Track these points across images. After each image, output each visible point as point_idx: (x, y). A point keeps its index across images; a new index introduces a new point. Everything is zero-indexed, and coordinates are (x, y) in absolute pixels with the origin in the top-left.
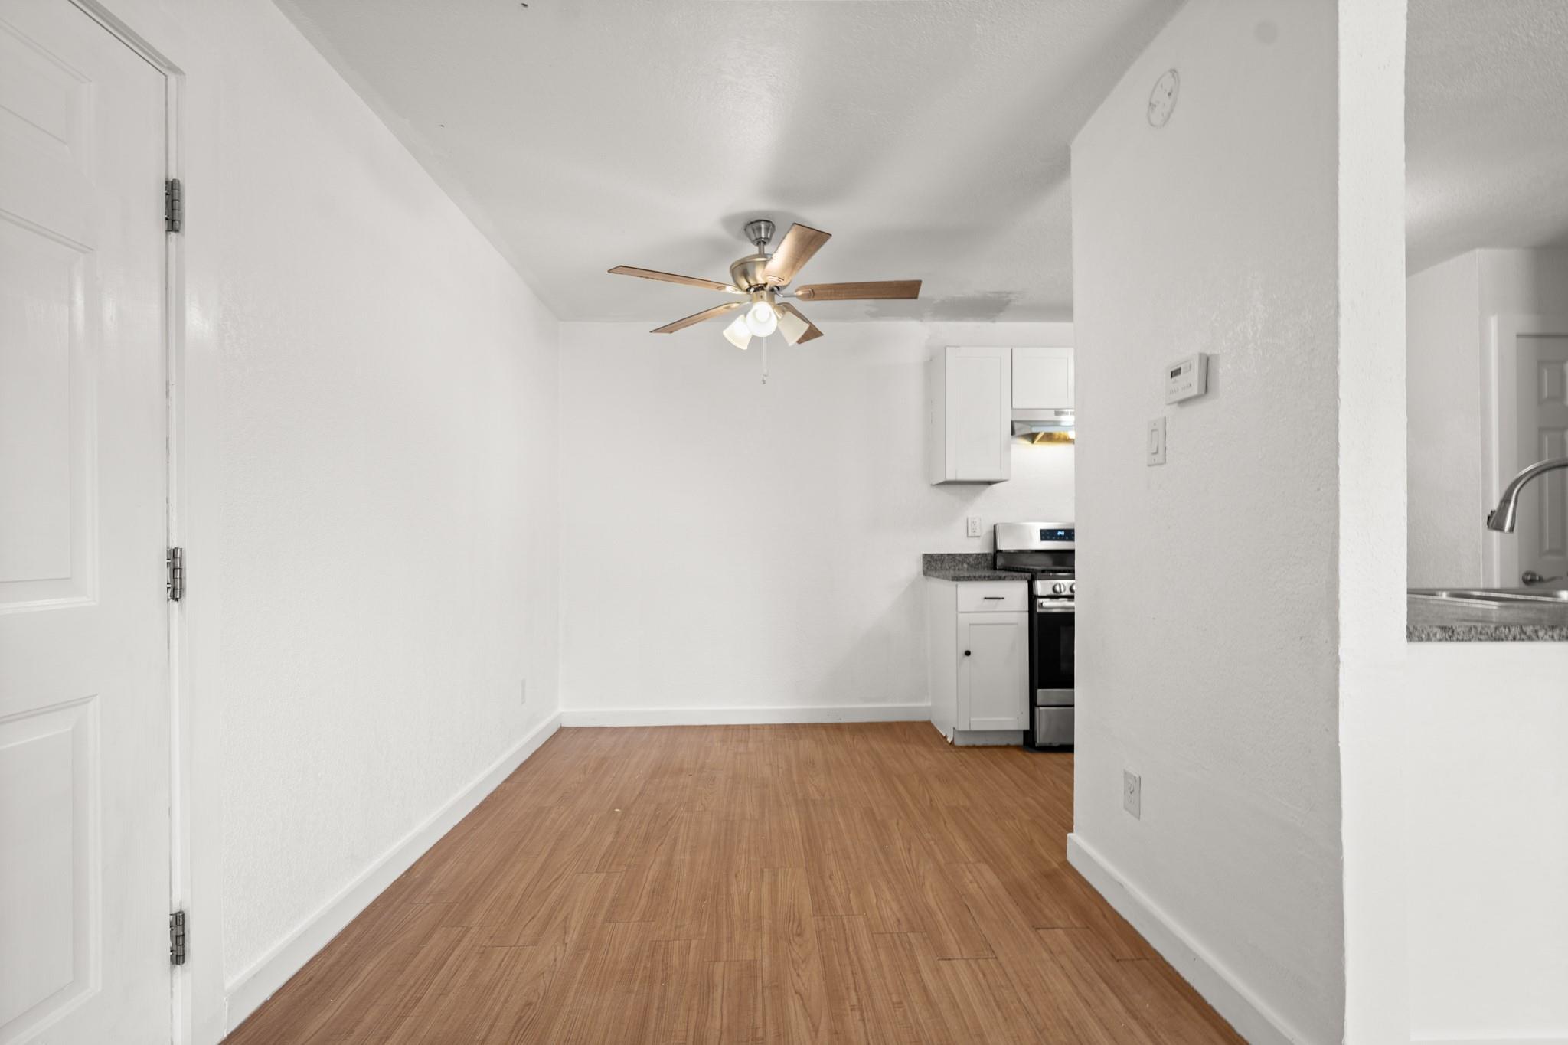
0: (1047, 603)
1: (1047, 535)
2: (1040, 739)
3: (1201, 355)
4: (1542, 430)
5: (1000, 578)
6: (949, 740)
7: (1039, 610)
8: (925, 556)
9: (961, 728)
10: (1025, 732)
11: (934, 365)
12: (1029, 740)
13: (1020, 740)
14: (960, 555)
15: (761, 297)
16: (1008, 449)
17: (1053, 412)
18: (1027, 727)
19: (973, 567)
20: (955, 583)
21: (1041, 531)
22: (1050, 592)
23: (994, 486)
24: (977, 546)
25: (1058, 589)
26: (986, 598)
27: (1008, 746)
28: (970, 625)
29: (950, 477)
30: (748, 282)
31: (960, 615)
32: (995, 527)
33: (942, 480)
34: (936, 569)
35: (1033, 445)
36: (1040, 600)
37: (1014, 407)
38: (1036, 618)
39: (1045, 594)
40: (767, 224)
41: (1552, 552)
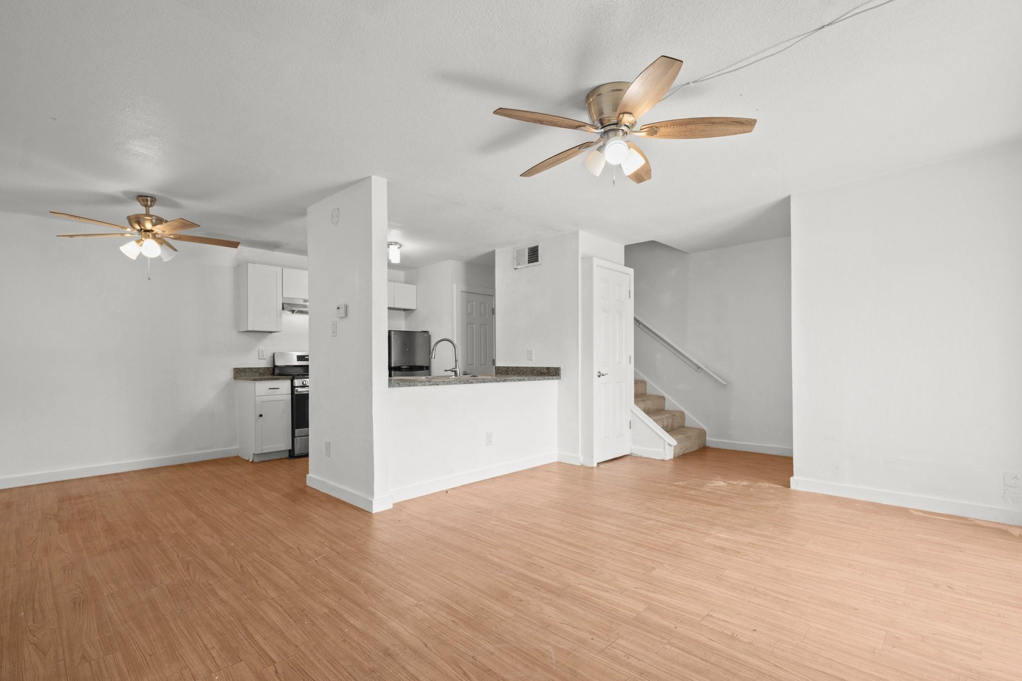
0: (300, 390)
1: (300, 358)
2: (297, 452)
3: (345, 305)
4: (468, 324)
5: (277, 379)
6: (251, 461)
7: (296, 393)
8: (235, 369)
9: (257, 453)
10: (289, 450)
11: (240, 269)
12: (292, 454)
13: (287, 455)
14: (255, 368)
15: (149, 235)
16: (281, 316)
17: (302, 300)
18: (290, 448)
19: (261, 374)
20: (255, 382)
21: (298, 356)
22: (301, 384)
23: (273, 333)
24: (264, 364)
25: (304, 383)
26: (270, 389)
27: (281, 459)
28: (262, 402)
29: (250, 329)
30: (140, 227)
31: (257, 397)
32: (274, 354)
33: (246, 330)
34: (241, 376)
35: (293, 314)
36: (296, 388)
37: (284, 296)
38: (294, 396)
39: (299, 385)
40: (152, 199)
41: (471, 365)
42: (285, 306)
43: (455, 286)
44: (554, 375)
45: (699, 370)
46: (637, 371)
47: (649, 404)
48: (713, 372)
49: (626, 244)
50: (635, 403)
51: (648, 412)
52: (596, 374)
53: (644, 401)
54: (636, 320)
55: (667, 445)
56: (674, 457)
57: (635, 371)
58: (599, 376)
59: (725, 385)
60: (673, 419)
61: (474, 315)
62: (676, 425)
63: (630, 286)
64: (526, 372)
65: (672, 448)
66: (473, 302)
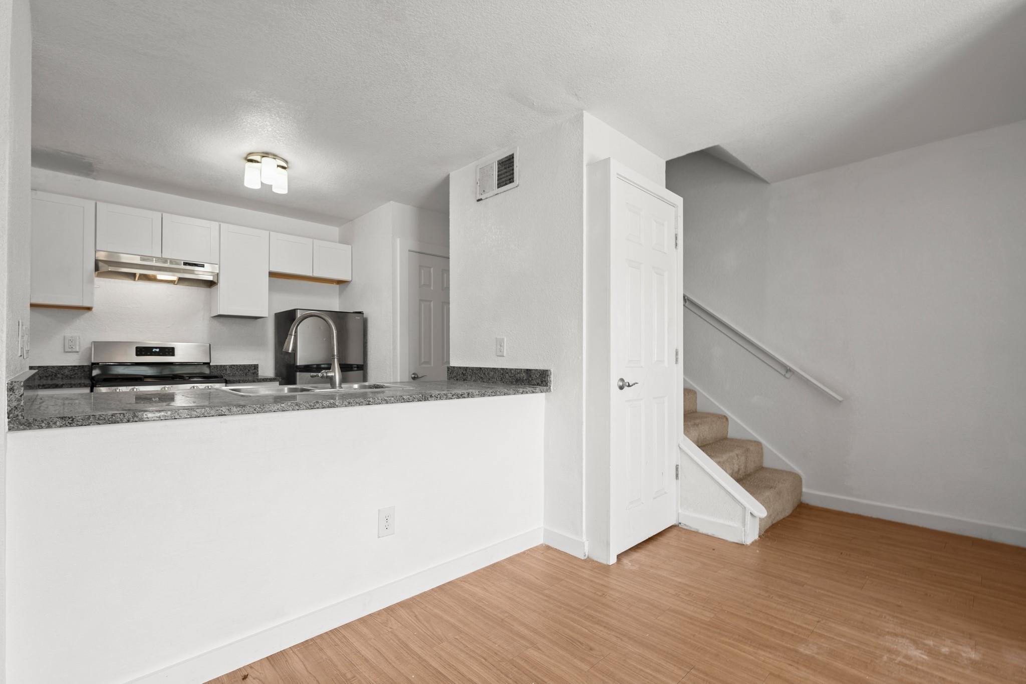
1: (142, 351)
17: (139, 257)
21: (137, 348)
24: (74, 360)
37: (97, 249)
41: (425, 363)
42: (100, 264)
43: (398, 240)
44: (538, 384)
45: (788, 375)
46: (687, 379)
47: (707, 431)
48: (816, 379)
49: (668, 159)
50: (685, 433)
51: (704, 445)
52: (614, 384)
53: (697, 425)
54: (686, 299)
55: (748, 517)
56: (759, 536)
57: (684, 379)
58: (621, 388)
59: (840, 402)
60: (747, 458)
61: (432, 288)
62: (751, 466)
63: (676, 228)
64: (493, 378)
65: (757, 522)
66: (430, 268)
